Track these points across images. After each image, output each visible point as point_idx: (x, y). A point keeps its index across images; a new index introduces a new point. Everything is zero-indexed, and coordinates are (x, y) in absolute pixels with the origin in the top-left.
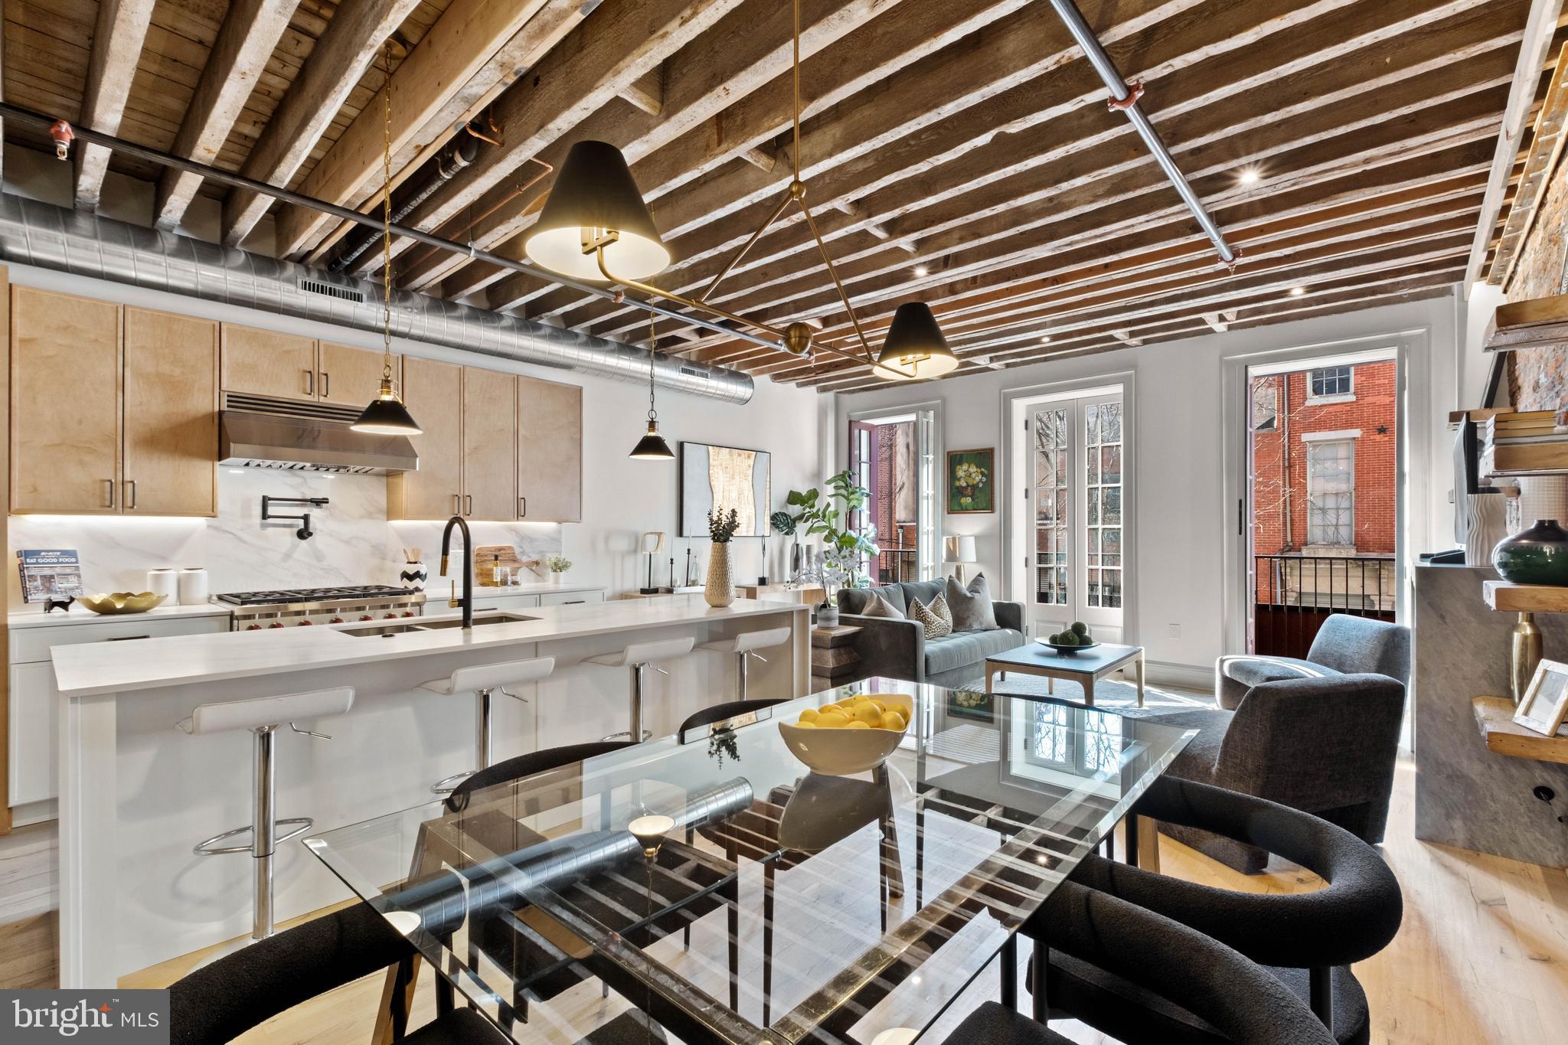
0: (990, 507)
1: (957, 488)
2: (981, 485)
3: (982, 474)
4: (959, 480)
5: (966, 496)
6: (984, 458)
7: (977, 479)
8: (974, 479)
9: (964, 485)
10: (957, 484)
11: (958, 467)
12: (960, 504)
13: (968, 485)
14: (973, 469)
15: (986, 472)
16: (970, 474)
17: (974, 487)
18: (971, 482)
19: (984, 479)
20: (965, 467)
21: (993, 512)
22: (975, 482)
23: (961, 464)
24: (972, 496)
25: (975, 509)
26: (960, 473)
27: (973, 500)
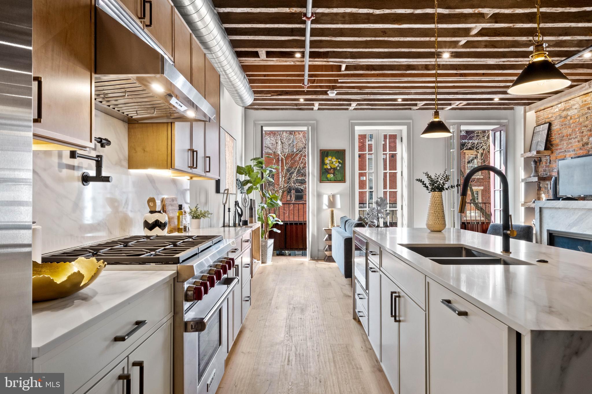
0: (343, 180)
1: (325, 169)
2: (338, 168)
3: (339, 162)
4: (326, 165)
5: (330, 173)
6: (340, 154)
7: (336, 165)
8: (334, 165)
9: (329, 168)
10: (325, 167)
11: (326, 158)
12: (327, 178)
13: (331, 168)
14: (334, 160)
15: (341, 162)
16: (332, 162)
17: (335, 169)
18: (333, 166)
19: (340, 165)
20: (330, 158)
21: (345, 182)
22: (335, 167)
23: (327, 156)
24: (334, 174)
25: (336, 181)
26: (327, 161)
27: (334, 175)
